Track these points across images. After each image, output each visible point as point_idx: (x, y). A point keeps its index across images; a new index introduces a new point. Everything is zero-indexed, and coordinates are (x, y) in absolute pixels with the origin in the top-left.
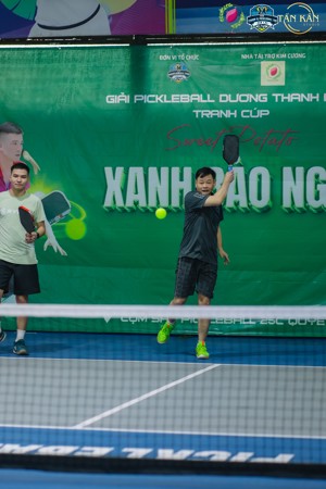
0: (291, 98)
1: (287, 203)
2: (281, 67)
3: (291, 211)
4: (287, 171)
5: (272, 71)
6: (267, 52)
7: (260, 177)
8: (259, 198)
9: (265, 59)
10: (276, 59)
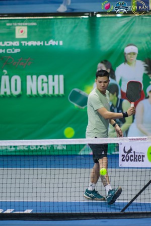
0: (30, 43)
1: (29, 93)
2: (25, 29)
3: (31, 96)
4: (29, 77)
5: (21, 31)
6: (19, 22)
7: (16, 80)
8: (16, 90)
9: (17, 26)
10: (23, 26)
